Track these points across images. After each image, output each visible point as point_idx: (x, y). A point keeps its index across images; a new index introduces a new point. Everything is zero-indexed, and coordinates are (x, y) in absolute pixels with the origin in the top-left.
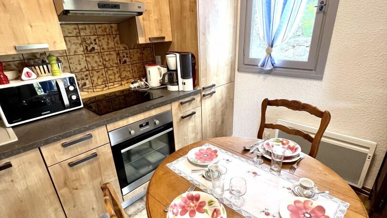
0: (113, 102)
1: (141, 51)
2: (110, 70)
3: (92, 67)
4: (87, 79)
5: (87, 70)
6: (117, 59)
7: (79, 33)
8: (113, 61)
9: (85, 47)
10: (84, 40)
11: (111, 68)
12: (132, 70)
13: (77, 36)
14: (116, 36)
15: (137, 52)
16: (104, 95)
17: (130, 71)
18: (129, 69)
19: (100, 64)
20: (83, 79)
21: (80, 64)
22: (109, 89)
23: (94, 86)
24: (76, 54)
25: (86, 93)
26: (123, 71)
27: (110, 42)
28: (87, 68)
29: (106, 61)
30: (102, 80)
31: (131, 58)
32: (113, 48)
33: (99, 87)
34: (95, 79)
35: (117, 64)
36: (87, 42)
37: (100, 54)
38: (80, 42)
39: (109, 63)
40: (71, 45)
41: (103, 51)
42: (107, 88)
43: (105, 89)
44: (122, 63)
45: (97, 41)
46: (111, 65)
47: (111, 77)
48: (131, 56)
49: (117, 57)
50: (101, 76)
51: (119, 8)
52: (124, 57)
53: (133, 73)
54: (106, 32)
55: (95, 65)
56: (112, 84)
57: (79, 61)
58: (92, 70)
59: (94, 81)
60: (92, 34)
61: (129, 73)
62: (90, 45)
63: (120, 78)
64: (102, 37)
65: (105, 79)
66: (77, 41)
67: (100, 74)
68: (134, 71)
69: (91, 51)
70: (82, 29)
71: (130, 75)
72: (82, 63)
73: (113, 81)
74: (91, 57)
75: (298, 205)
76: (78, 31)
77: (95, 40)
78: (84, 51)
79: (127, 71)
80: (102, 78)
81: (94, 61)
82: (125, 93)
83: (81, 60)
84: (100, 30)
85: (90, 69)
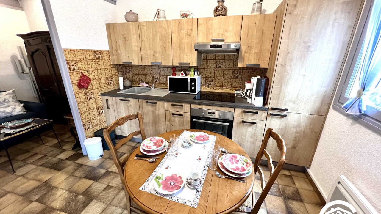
0: (222, 98)
1: (251, 72)
2: (226, 79)
3: (216, 76)
4: (212, 82)
5: (213, 77)
6: (232, 74)
7: (215, 58)
8: (229, 75)
9: (216, 66)
10: (217, 62)
11: (227, 79)
12: (241, 83)
13: (213, 60)
14: (236, 61)
15: (248, 72)
16: (218, 93)
17: (239, 83)
18: (238, 82)
19: (222, 75)
20: (210, 81)
21: (211, 74)
22: (222, 90)
23: (215, 86)
24: (211, 68)
25: (210, 89)
26: (234, 82)
27: (231, 64)
28: (214, 76)
29: (225, 74)
30: (220, 84)
31: (242, 75)
32: (232, 68)
33: (217, 87)
34: (216, 83)
35: (232, 77)
36: (218, 63)
37: (223, 70)
38: (214, 62)
39: (227, 76)
40: (210, 64)
41: (226, 69)
42: (221, 89)
43: (220, 89)
44: (235, 77)
45: (223, 63)
46: (227, 77)
47: (226, 84)
48: (243, 74)
49: (233, 73)
50: (220, 82)
51: (222, 47)
52: (238, 74)
53: (241, 85)
54: (230, 58)
55: (218, 75)
56: (225, 88)
57: (211, 72)
58: (216, 78)
59: (215, 83)
60: (222, 59)
61: (238, 84)
62: (219, 65)
63: (231, 86)
64: (227, 61)
65: (222, 84)
66: (213, 62)
67: (219, 81)
68: (242, 84)
69: (218, 68)
70: (217, 56)
71: (238, 85)
72: (212, 73)
73: (226, 86)
74: (218, 71)
75: (179, 179)
76: (215, 57)
77: (222, 62)
78: (215, 67)
79: (237, 83)
80: (220, 83)
81: (218, 73)
82: (232, 95)
83: (212, 72)
84: (227, 57)
85: (215, 77)
